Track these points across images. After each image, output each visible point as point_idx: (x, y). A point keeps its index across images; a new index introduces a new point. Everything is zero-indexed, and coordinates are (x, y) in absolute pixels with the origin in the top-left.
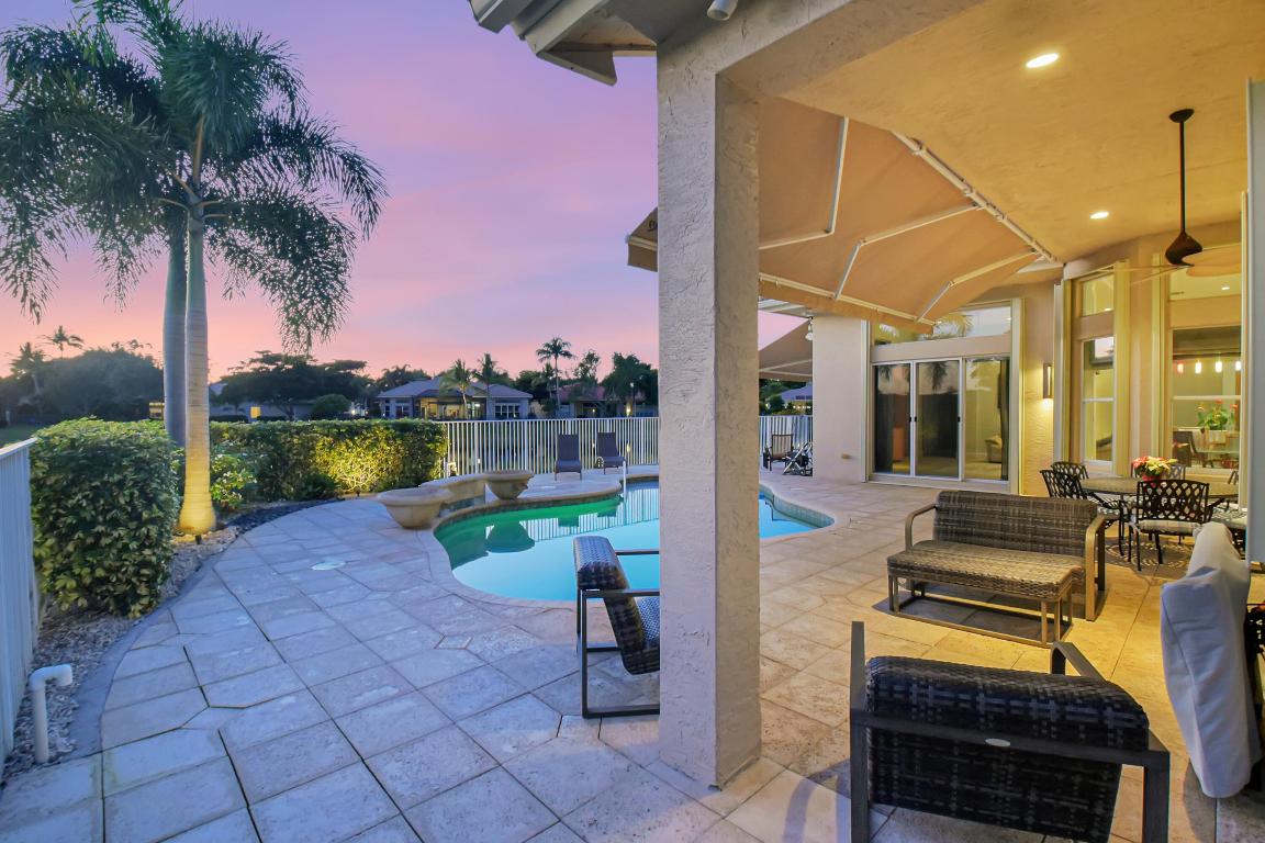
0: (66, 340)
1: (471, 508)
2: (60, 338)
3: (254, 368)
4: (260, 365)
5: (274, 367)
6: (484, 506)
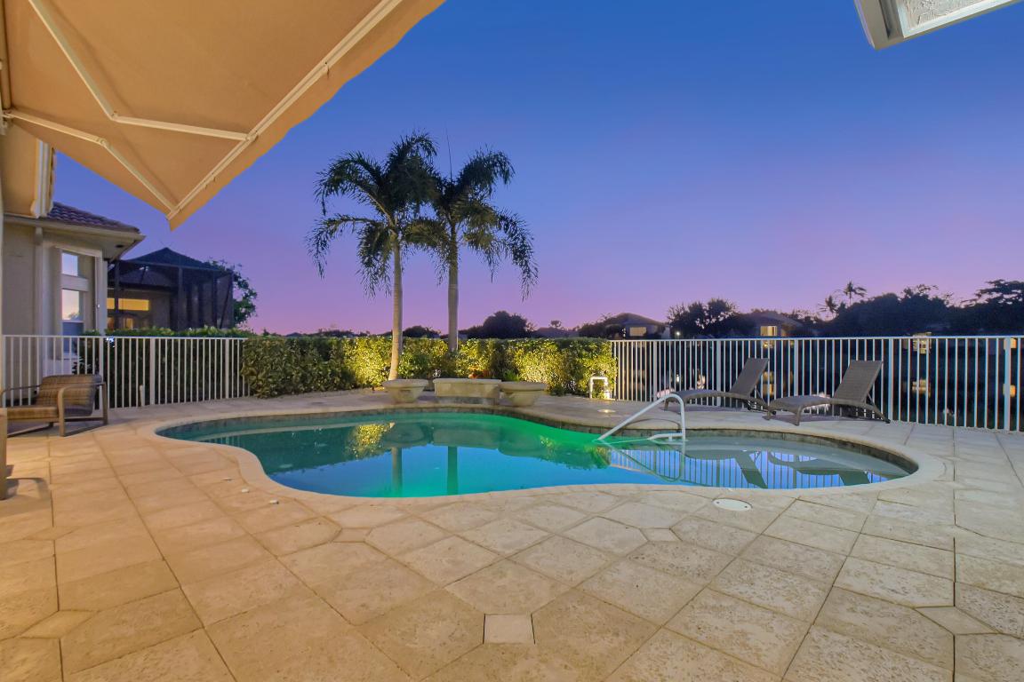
1: (478, 406)
2: (850, 290)
3: (989, 300)
4: (995, 295)
5: (1014, 295)
6: (492, 406)
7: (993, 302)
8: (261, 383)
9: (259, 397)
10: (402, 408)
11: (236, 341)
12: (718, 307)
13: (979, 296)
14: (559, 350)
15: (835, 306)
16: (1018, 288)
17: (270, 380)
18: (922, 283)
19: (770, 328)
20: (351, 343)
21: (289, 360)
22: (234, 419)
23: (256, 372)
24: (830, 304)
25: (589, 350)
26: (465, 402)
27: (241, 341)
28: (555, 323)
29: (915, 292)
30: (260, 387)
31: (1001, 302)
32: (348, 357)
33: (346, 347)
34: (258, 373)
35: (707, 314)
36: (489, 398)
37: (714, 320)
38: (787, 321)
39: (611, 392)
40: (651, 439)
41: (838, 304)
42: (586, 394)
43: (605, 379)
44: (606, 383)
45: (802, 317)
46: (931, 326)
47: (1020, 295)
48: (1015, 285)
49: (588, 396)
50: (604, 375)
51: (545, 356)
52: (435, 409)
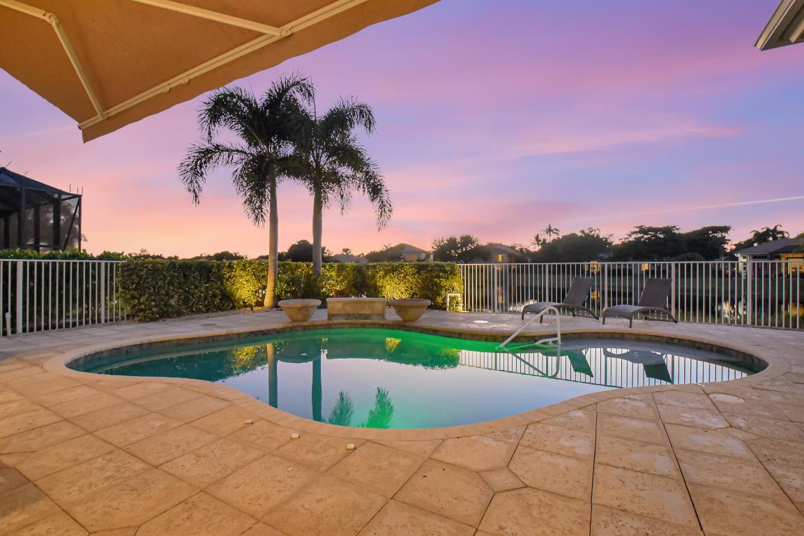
0: (552, 231)
1: (369, 321)
2: (550, 230)
3: (635, 238)
4: (640, 235)
5: (649, 236)
6: (382, 322)
7: (638, 239)
8: (143, 306)
9: (140, 321)
10: (298, 326)
11: (112, 264)
12: (467, 240)
13: (630, 236)
14: (419, 272)
15: (540, 241)
16: (652, 232)
17: (153, 303)
18: (590, 227)
19: (500, 256)
20: (230, 267)
21: (171, 283)
22: (135, 346)
23: (138, 296)
24: (537, 239)
25: (445, 272)
26: (356, 318)
27: (117, 264)
28: (345, 250)
29: (587, 232)
30: (142, 310)
31: (642, 240)
32: (228, 280)
33: (225, 271)
34: (141, 296)
35: (459, 245)
36: (379, 314)
37: (464, 250)
38: (511, 251)
39: (463, 307)
40: (538, 343)
41: (542, 239)
42: (442, 307)
43: (459, 295)
44: (460, 299)
45: (518, 248)
46: (601, 255)
47: (653, 236)
48: (651, 229)
49: (445, 309)
50: (456, 291)
51: (404, 277)
52: (329, 326)
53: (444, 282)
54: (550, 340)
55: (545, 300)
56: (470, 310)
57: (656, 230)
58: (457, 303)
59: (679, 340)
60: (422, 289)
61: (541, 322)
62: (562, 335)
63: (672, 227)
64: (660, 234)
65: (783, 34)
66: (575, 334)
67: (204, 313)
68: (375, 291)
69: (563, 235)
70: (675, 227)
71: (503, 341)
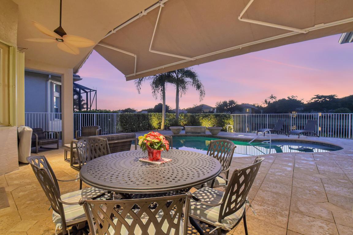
1: (200, 135)
2: (272, 97)
3: (315, 101)
4: (317, 99)
6: (204, 135)
12: (232, 102)
13: (312, 100)
14: (216, 117)
16: (323, 98)
17: (130, 127)
18: (292, 95)
19: (248, 110)
20: (151, 115)
24: (266, 101)
25: (227, 117)
26: (195, 133)
29: (291, 98)
31: (318, 102)
32: (150, 120)
33: (149, 117)
35: (228, 105)
36: (203, 132)
37: (231, 107)
38: (253, 107)
39: (233, 130)
40: (262, 143)
41: (268, 101)
42: (225, 130)
43: (232, 126)
44: (232, 127)
45: (256, 105)
46: (297, 109)
47: (323, 100)
48: (322, 96)
49: (226, 131)
50: (231, 125)
51: (210, 119)
52: (186, 136)
53: (226, 121)
54: (267, 142)
55: (266, 128)
56: (236, 132)
57: (325, 97)
58: (231, 129)
59: (317, 142)
60: (217, 123)
61: (264, 136)
62: (272, 140)
63: (334, 95)
64: (327, 99)
65: (347, 39)
66: (277, 140)
67: (143, 131)
68: (199, 124)
69: (278, 99)
70: (335, 95)
71: (249, 142)
